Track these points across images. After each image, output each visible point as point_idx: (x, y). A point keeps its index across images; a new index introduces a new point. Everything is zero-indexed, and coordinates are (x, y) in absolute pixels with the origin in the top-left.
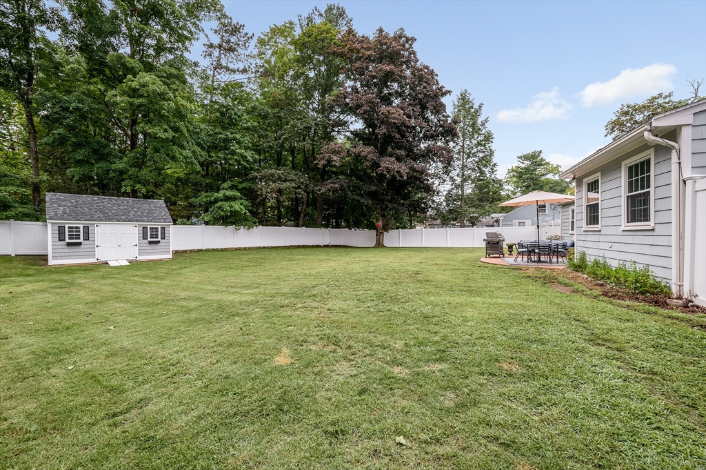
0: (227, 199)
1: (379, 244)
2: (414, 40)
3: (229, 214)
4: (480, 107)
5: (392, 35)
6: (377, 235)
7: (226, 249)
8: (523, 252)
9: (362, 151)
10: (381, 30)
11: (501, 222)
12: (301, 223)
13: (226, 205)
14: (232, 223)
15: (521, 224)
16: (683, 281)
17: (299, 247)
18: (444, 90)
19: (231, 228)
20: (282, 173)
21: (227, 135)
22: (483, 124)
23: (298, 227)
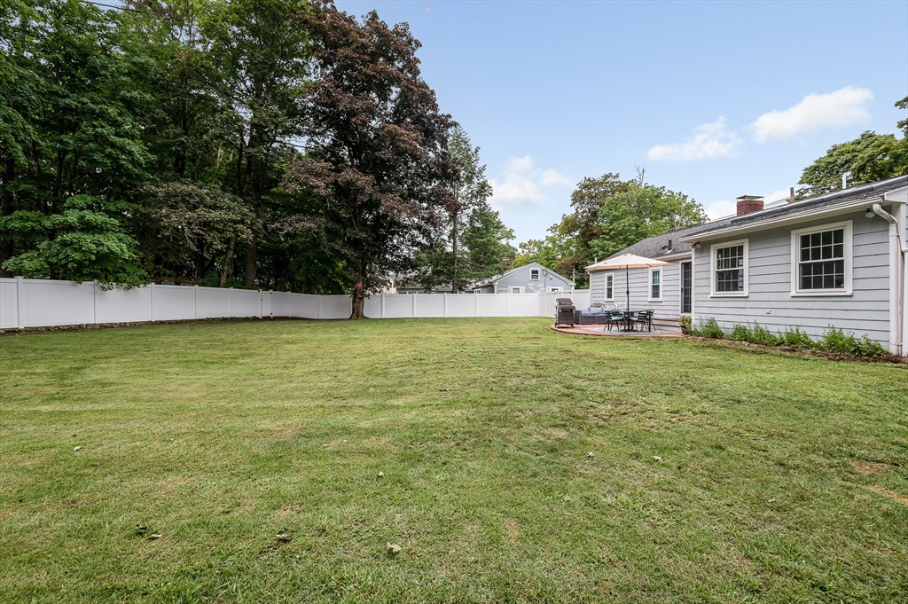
0: (88, 227)
1: (357, 315)
2: (418, 44)
3: (93, 257)
4: (477, 151)
5: (391, 28)
6: (354, 302)
7: (80, 326)
8: (617, 321)
9: (358, 180)
10: (374, 16)
11: (496, 287)
12: (223, 280)
13: (88, 241)
14: (92, 276)
15: (517, 290)
16: (902, 342)
17: (224, 320)
18: (450, 120)
19: (88, 286)
20: (208, 194)
21: (83, 103)
22: (480, 172)
23: (219, 286)
